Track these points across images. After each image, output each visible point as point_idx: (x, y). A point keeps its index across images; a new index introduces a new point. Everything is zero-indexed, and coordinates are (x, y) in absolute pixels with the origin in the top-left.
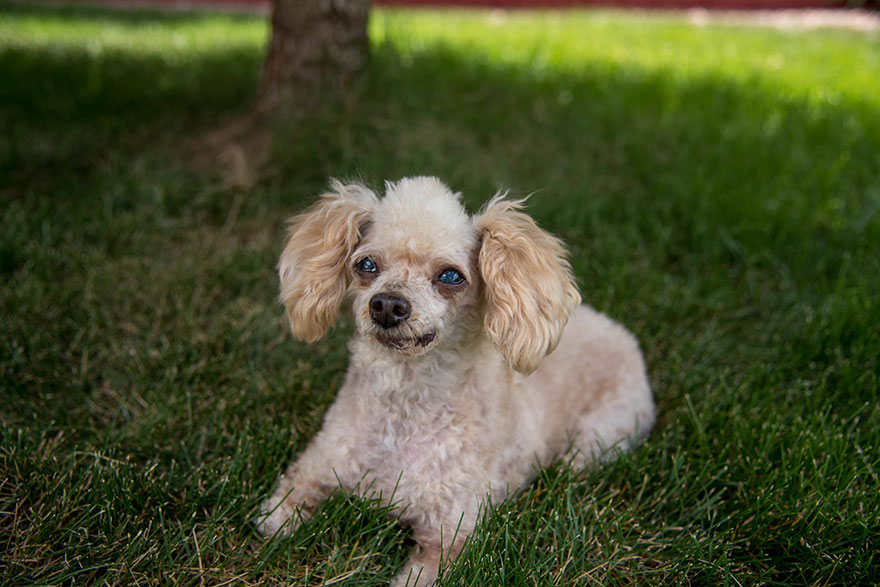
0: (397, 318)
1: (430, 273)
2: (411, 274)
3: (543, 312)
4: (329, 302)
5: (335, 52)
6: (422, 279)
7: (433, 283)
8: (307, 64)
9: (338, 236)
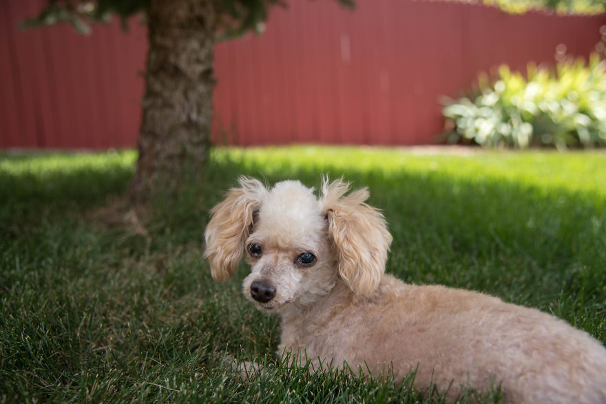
0: (268, 298)
1: (292, 258)
2: (280, 259)
3: (373, 257)
4: (233, 257)
5: (189, 149)
6: (286, 261)
7: (295, 262)
8: (170, 157)
9: (239, 216)
